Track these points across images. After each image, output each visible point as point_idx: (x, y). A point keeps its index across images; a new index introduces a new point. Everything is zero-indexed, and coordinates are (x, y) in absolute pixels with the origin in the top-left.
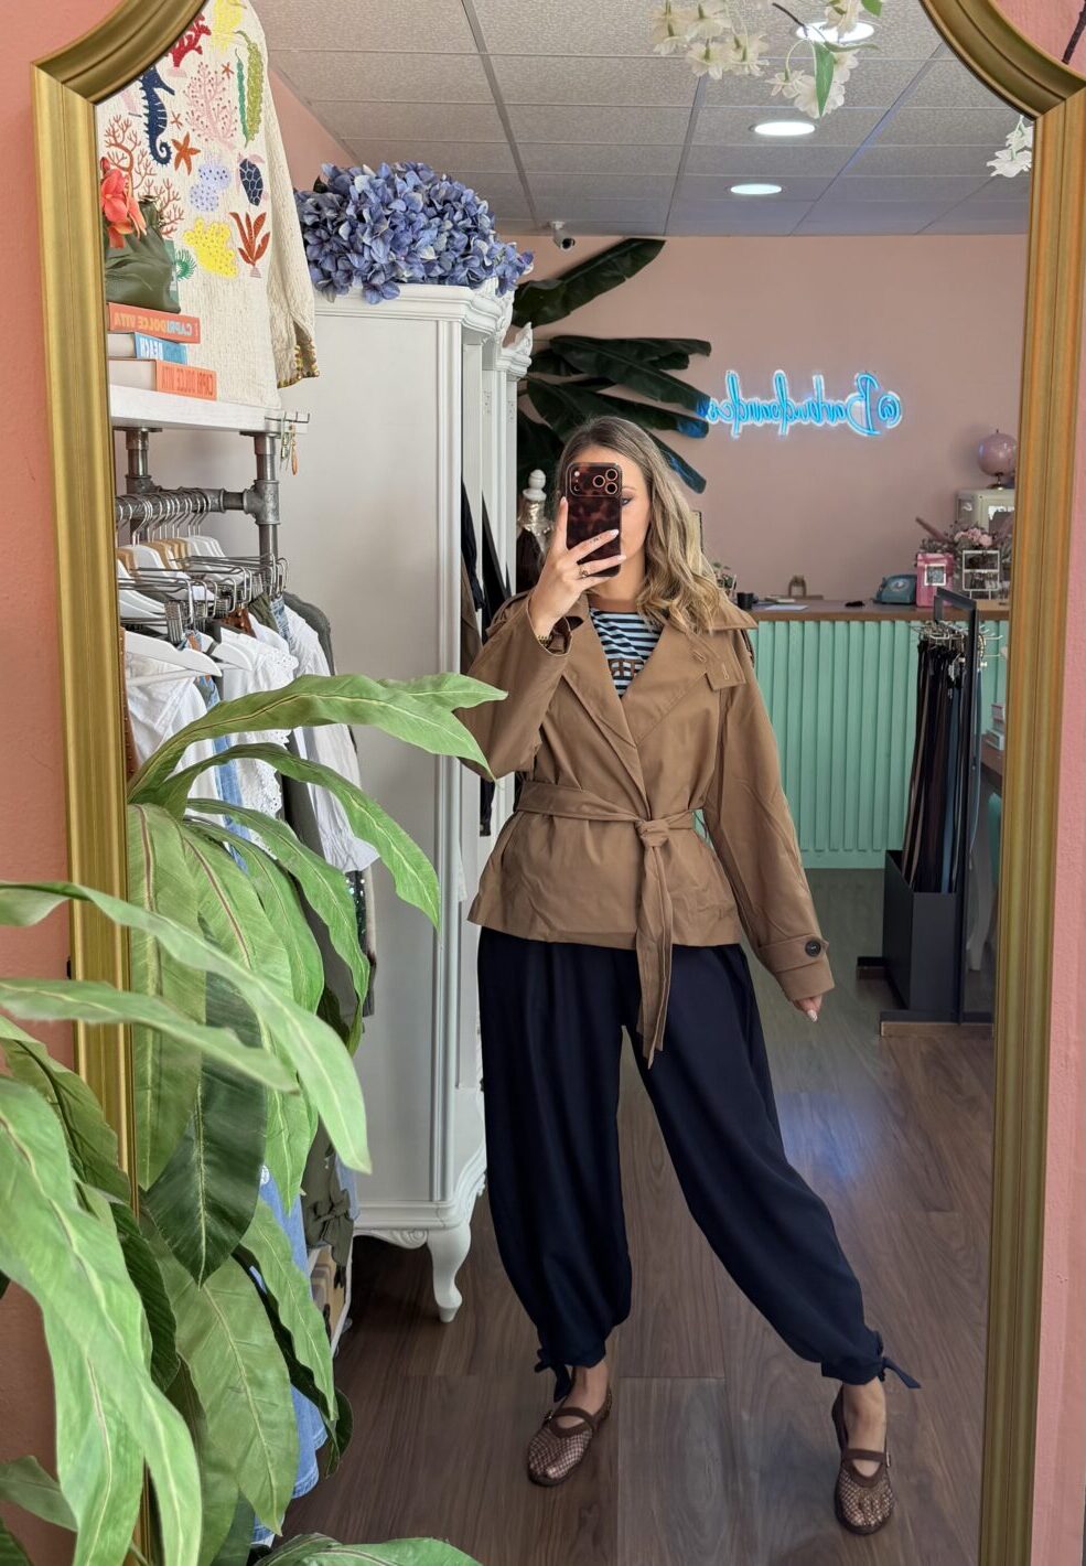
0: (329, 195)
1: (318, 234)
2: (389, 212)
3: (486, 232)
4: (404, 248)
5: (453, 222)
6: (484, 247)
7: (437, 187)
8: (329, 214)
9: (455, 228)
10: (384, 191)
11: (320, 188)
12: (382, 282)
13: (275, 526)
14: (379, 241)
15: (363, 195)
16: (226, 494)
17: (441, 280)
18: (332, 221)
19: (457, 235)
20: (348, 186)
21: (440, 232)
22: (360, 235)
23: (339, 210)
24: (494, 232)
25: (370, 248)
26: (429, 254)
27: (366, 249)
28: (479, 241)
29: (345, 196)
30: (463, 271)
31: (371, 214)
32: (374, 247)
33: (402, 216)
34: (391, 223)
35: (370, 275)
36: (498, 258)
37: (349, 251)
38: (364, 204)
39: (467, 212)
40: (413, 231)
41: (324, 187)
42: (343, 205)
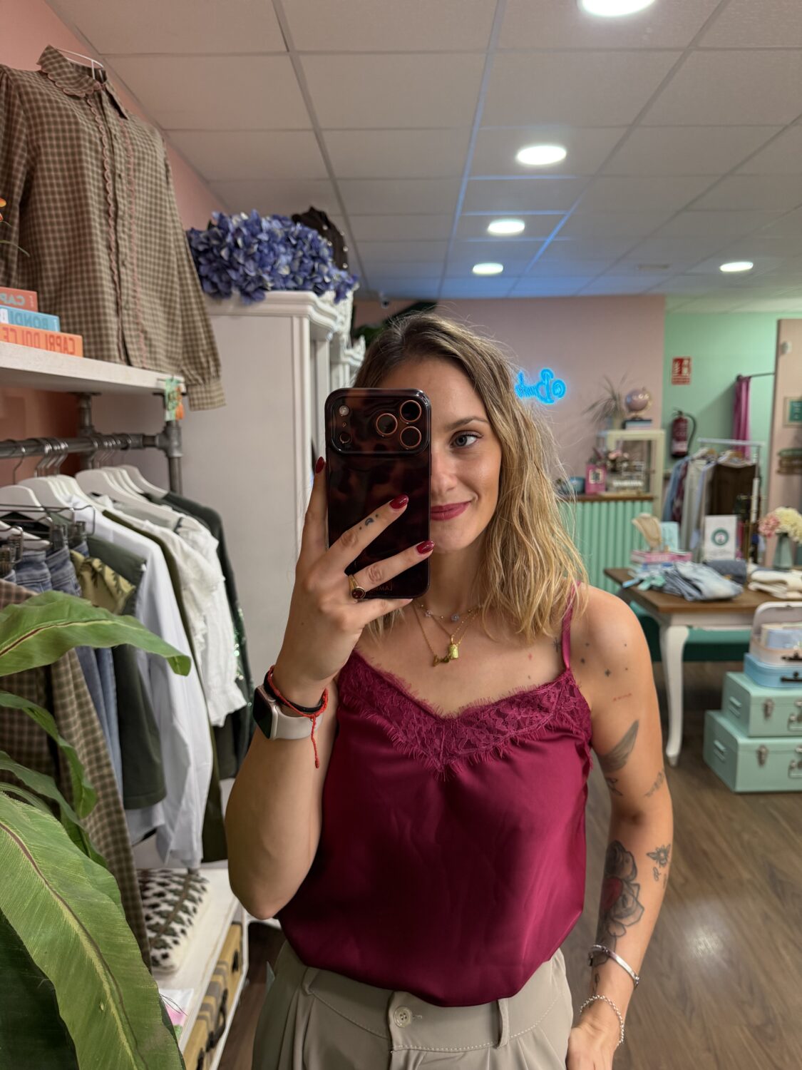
0: (216, 229)
1: (206, 257)
2: (255, 241)
3: (326, 259)
4: (267, 266)
5: (302, 250)
6: (326, 270)
7: (293, 229)
8: (215, 242)
9: (304, 256)
10: (253, 227)
11: (210, 226)
12: (253, 289)
13: (179, 458)
14: (251, 262)
15: (238, 230)
16: (144, 437)
17: (296, 289)
18: (217, 247)
19: (306, 261)
20: (227, 223)
21: (294, 259)
22: (235, 255)
23: (221, 239)
24: (330, 260)
25: (244, 265)
26: (285, 272)
27: (241, 267)
28: (322, 266)
29: (227, 231)
30: (310, 284)
31: (244, 242)
32: (247, 265)
33: (266, 244)
34: (258, 249)
35: (244, 284)
36: (335, 278)
37: (228, 267)
38: (238, 236)
39: (313, 246)
40: (275, 254)
41: (213, 226)
42: (225, 236)
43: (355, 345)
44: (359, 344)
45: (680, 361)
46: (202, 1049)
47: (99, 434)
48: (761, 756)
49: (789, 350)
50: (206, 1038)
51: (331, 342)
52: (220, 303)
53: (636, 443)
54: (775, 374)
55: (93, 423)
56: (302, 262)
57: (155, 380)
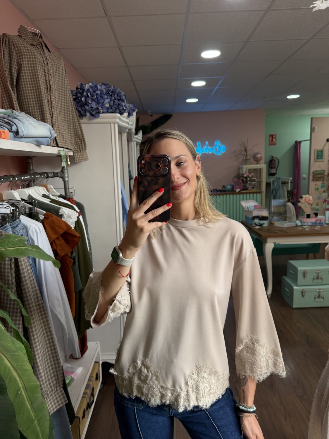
0: (79, 90)
1: (76, 101)
2: (95, 94)
3: (124, 100)
4: (100, 104)
5: (114, 97)
6: (124, 104)
7: (110, 88)
8: (79, 95)
9: (115, 99)
10: (94, 88)
11: (77, 88)
12: (95, 113)
13: (68, 181)
14: (94, 102)
15: (88, 90)
16: (54, 173)
17: (112, 113)
18: (80, 97)
19: (116, 101)
20: (84, 88)
21: (111, 100)
22: (88, 100)
23: (82, 94)
24: (125, 100)
25: (91, 104)
26: (107, 106)
27: (90, 104)
28: (122, 103)
29: (84, 90)
30: (118, 110)
31: (91, 95)
32: (92, 103)
33: (99, 95)
34: (96, 97)
35: (92, 111)
36: (128, 107)
37: (85, 105)
38: (88, 92)
39: (118, 95)
40: (103, 99)
41: (79, 88)
42: (83, 93)
43: (138, 133)
44: (140, 133)
45: (272, 136)
46: (84, 409)
47: (37, 173)
48: (303, 293)
49: (316, 130)
50: (86, 404)
51: (128, 133)
52: (82, 119)
53: (255, 170)
54: (311, 140)
55: (34, 169)
56: (114, 101)
57: (57, 151)
